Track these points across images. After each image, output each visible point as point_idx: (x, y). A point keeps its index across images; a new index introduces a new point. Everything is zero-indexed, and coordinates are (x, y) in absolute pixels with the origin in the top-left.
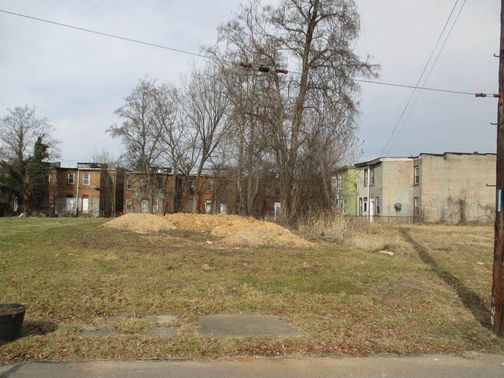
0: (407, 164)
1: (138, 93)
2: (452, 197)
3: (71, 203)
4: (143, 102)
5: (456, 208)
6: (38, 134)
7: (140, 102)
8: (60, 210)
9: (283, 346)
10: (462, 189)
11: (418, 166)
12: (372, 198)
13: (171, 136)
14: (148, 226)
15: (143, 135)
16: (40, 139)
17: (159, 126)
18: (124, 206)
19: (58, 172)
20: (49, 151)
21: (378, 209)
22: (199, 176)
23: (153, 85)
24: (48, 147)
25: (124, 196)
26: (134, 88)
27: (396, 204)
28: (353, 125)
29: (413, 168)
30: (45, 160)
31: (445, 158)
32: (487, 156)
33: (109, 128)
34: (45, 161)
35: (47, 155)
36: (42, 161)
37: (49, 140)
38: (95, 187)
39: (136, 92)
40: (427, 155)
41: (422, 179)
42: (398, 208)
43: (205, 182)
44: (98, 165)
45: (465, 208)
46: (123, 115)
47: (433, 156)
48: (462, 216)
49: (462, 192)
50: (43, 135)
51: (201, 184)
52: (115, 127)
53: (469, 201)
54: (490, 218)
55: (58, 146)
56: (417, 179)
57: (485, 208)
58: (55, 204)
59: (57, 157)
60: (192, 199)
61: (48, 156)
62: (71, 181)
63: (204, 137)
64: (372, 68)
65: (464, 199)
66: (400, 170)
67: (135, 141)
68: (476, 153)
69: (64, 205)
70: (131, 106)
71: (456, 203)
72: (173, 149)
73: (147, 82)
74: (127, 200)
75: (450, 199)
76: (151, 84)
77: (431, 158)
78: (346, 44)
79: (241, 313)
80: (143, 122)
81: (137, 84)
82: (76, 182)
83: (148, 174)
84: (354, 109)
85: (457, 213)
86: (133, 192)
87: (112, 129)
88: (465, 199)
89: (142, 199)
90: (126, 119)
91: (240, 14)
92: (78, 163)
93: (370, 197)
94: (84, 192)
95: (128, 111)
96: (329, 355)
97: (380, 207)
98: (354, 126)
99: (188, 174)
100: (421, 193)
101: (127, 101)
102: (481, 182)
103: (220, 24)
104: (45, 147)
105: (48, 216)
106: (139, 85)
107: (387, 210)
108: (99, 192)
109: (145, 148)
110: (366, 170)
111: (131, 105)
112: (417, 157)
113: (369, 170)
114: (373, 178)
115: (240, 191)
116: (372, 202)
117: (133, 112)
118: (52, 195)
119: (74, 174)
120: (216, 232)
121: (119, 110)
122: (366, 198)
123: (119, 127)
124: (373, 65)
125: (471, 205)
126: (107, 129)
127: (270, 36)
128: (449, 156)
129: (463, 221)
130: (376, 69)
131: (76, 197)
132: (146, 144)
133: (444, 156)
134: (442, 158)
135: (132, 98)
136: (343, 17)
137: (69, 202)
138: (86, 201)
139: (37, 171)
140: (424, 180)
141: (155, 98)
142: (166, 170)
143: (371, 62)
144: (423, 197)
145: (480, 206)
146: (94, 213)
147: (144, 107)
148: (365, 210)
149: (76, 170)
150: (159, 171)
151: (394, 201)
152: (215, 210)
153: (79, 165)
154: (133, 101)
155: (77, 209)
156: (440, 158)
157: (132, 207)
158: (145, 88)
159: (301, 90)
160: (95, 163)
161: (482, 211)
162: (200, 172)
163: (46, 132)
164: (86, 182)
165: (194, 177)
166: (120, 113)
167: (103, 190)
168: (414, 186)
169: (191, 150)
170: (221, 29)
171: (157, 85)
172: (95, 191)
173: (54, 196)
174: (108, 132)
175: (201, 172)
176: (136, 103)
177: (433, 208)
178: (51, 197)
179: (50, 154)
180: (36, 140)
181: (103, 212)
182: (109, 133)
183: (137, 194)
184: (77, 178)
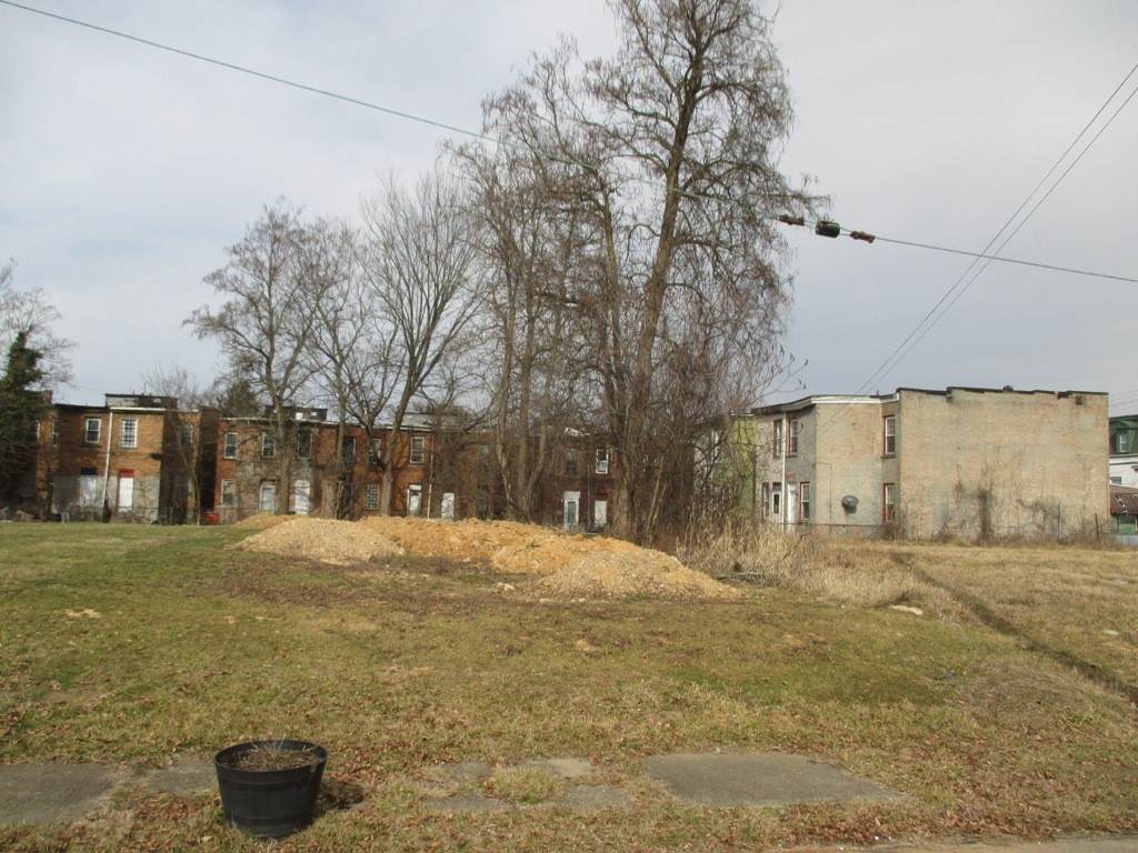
0: (870, 411)
1: (260, 237)
2: (963, 483)
3: (91, 489)
4: (270, 259)
5: (972, 508)
6: (18, 327)
7: (264, 257)
8: (63, 504)
9: (878, 823)
10: (984, 466)
11: (893, 416)
12: (793, 483)
13: (335, 338)
14: (345, 547)
15: (270, 333)
16: (22, 337)
17: (307, 312)
18: (216, 497)
19: (60, 415)
20: (43, 364)
21: (806, 508)
22: (398, 430)
23: (295, 220)
24: (40, 356)
25: (218, 470)
26: (252, 226)
27: (845, 498)
28: (776, 326)
29: (881, 419)
30: (35, 387)
31: (950, 400)
32: (1037, 394)
33: (189, 316)
34: (35, 389)
35: (37, 376)
36: (27, 388)
37: (45, 340)
38: (149, 451)
39: (256, 234)
40: (911, 393)
41: (902, 443)
42: (849, 507)
43: (408, 443)
44: (155, 401)
45: (991, 506)
46: (224, 286)
47: (924, 395)
48: (985, 525)
49: (984, 474)
50: (31, 328)
51: (399, 448)
52: (203, 313)
53: (1000, 493)
54: (1043, 529)
55: (65, 354)
56: (892, 443)
57: (1031, 507)
58: (50, 490)
59: (63, 381)
60: (379, 481)
61: (41, 378)
62: (93, 435)
63: (412, 340)
64: (814, 204)
65: (988, 489)
66: (853, 424)
67: (251, 346)
68: (1008, 390)
69: (74, 492)
70: (245, 266)
71: (972, 496)
72: (339, 366)
73: (283, 212)
74: (224, 483)
75: (959, 488)
76: (291, 218)
77: (920, 398)
78: (763, 150)
79: (718, 750)
80: (269, 304)
81: (257, 217)
82: (104, 439)
83: (280, 423)
84: (777, 292)
85: (974, 518)
86: (239, 463)
87: (197, 318)
88: (991, 489)
89: (262, 481)
90: (231, 297)
91: (530, 75)
92: (108, 395)
93: (788, 482)
94: (123, 463)
95: (236, 278)
96: (980, 839)
97: (811, 506)
98: (777, 328)
99: (372, 424)
100: (898, 473)
101: (234, 256)
102: (1024, 452)
103: (487, 95)
104: (33, 356)
105: (36, 518)
106: (262, 218)
107: (827, 512)
108: (159, 463)
109: (274, 362)
110: (778, 423)
111: (245, 263)
112: (891, 396)
113: (784, 421)
114: (795, 439)
115: (503, 465)
116: (792, 492)
117: (249, 281)
118: (42, 469)
119: (100, 420)
120: (502, 562)
121: (216, 276)
122: (777, 485)
123: (215, 313)
124: (816, 198)
125: (1003, 500)
126: (186, 318)
127: (595, 125)
128: (957, 395)
129: (986, 536)
130: (821, 205)
131: (103, 475)
132: (276, 354)
133: (947, 394)
134: (944, 398)
135: (247, 249)
136: (753, 91)
137: (87, 485)
138: (127, 485)
139: (13, 413)
140: (906, 445)
141: (299, 251)
142: (314, 414)
143: (811, 190)
144: (903, 484)
145: (1022, 505)
146: (148, 511)
147: (274, 271)
148: (776, 511)
149: (105, 410)
150: (299, 416)
151: (841, 491)
152: (431, 508)
153: (111, 399)
154: (248, 255)
155: (106, 502)
156: (940, 398)
157: (236, 498)
158: (277, 226)
159: (662, 246)
160: (146, 394)
161: (1026, 514)
162: (399, 421)
163: (36, 322)
164: (129, 439)
165: (383, 432)
166: (217, 282)
167: (169, 457)
168: (885, 458)
169: (381, 369)
170: (488, 106)
171: (306, 221)
172: (152, 460)
173: (49, 470)
174: (189, 324)
175: (401, 421)
176: (257, 259)
177: (925, 506)
178: (41, 474)
179: (45, 374)
180: (14, 340)
181: (171, 509)
182: (191, 327)
183: (250, 468)
184: (106, 429)
